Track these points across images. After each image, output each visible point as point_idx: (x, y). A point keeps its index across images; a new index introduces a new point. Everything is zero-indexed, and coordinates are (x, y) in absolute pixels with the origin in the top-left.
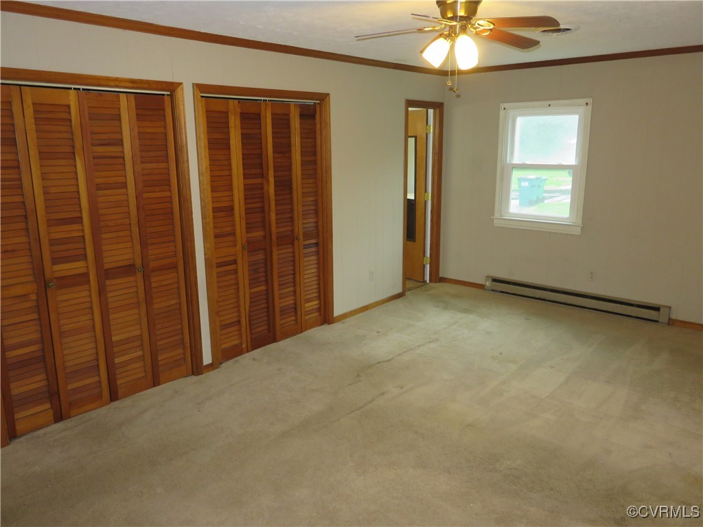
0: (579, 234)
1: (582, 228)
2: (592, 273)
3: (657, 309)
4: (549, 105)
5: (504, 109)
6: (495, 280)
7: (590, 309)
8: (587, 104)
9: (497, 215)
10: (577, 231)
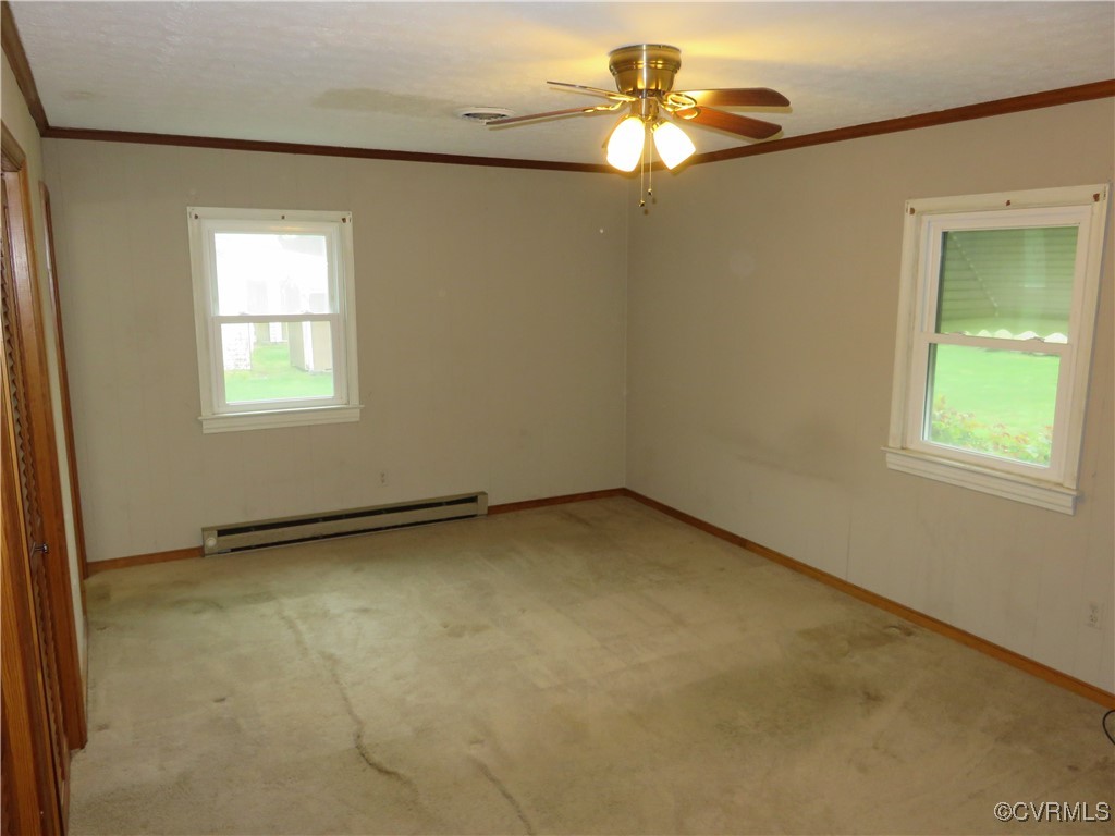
0: (358, 419)
1: (362, 411)
2: (383, 475)
3: (472, 499)
4: (283, 217)
5: (196, 217)
6: (222, 532)
7: (388, 528)
8: (344, 220)
9: (205, 413)
10: (355, 416)
